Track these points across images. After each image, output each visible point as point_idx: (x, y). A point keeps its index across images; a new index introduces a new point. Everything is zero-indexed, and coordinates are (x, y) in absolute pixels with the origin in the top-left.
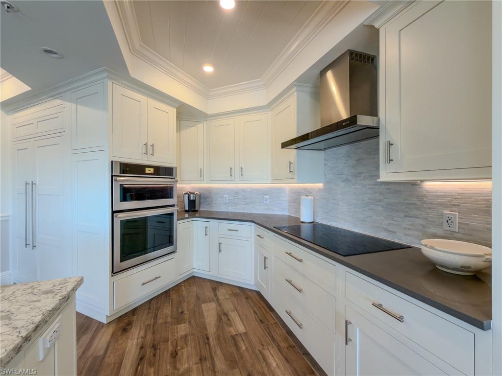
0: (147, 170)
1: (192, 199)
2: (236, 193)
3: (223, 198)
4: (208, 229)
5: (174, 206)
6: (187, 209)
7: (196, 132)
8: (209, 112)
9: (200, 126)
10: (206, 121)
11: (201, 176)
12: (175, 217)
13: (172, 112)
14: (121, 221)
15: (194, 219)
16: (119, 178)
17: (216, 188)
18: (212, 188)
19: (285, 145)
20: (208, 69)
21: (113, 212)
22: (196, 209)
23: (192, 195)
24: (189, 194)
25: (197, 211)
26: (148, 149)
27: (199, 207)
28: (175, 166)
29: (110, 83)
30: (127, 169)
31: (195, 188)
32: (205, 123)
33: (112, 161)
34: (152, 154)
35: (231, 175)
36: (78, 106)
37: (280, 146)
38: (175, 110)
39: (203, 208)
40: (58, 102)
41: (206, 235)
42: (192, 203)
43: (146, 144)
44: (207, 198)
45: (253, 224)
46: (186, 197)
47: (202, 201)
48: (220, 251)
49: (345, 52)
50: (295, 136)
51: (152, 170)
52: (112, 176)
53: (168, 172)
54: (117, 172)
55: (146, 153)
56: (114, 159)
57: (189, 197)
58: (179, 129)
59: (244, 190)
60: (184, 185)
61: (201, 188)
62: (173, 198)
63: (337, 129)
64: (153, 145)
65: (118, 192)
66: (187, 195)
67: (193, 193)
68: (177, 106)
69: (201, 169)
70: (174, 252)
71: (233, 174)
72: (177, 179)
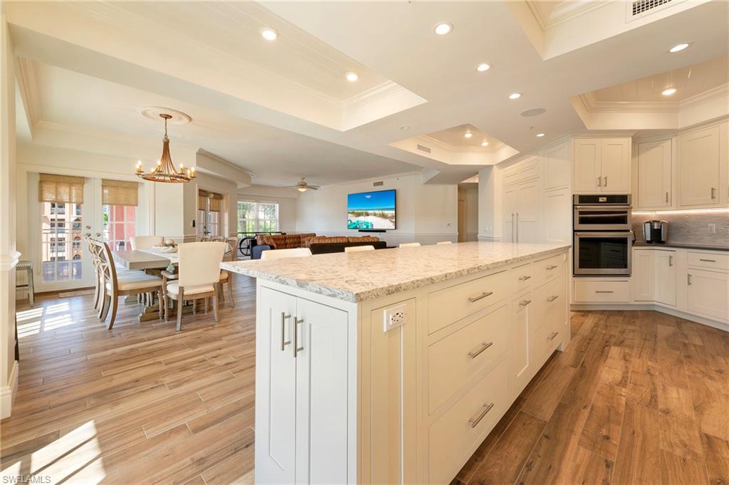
0: (601, 200)
1: (656, 228)
3: (707, 227)
4: (673, 259)
5: (626, 231)
6: (648, 238)
7: (661, 152)
8: (680, 126)
9: (667, 144)
10: (675, 136)
11: (667, 201)
12: (629, 242)
13: (626, 142)
14: (579, 238)
15: (655, 248)
16: (578, 207)
20: (669, 92)
21: (574, 231)
22: (662, 240)
23: (656, 224)
24: (652, 223)
25: (664, 242)
26: (602, 181)
27: (668, 238)
28: (630, 193)
29: (573, 140)
30: (584, 199)
31: (663, 216)
32: (674, 139)
33: (574, 195)
34: (606, 185)
35: (714, 198)
38: (631, 139)
39: (674, 239)
40: (535, 157)
41: (670, 265)
42: (656, 233)
43: (600, 178)
44: (682, 228)
46: (648, 226)
48: (689, 283)
51: (605, 199)
52: (574, 205)
53: (623, 199)
54: (577, 202)
55: (600, 185)
56: (575, 193)
57: (652, 226)
58: (637, 154)
60: (644, 212)
61: (671, 216)
62: (626, 223)
64: (606, 178)
65: (577, 216)
66: (649, 224)
67: (658, 222)
68: (633, 134)
69: (667, 194)
70: (628, 275)
71: (716, 196)
72: (632, 205)
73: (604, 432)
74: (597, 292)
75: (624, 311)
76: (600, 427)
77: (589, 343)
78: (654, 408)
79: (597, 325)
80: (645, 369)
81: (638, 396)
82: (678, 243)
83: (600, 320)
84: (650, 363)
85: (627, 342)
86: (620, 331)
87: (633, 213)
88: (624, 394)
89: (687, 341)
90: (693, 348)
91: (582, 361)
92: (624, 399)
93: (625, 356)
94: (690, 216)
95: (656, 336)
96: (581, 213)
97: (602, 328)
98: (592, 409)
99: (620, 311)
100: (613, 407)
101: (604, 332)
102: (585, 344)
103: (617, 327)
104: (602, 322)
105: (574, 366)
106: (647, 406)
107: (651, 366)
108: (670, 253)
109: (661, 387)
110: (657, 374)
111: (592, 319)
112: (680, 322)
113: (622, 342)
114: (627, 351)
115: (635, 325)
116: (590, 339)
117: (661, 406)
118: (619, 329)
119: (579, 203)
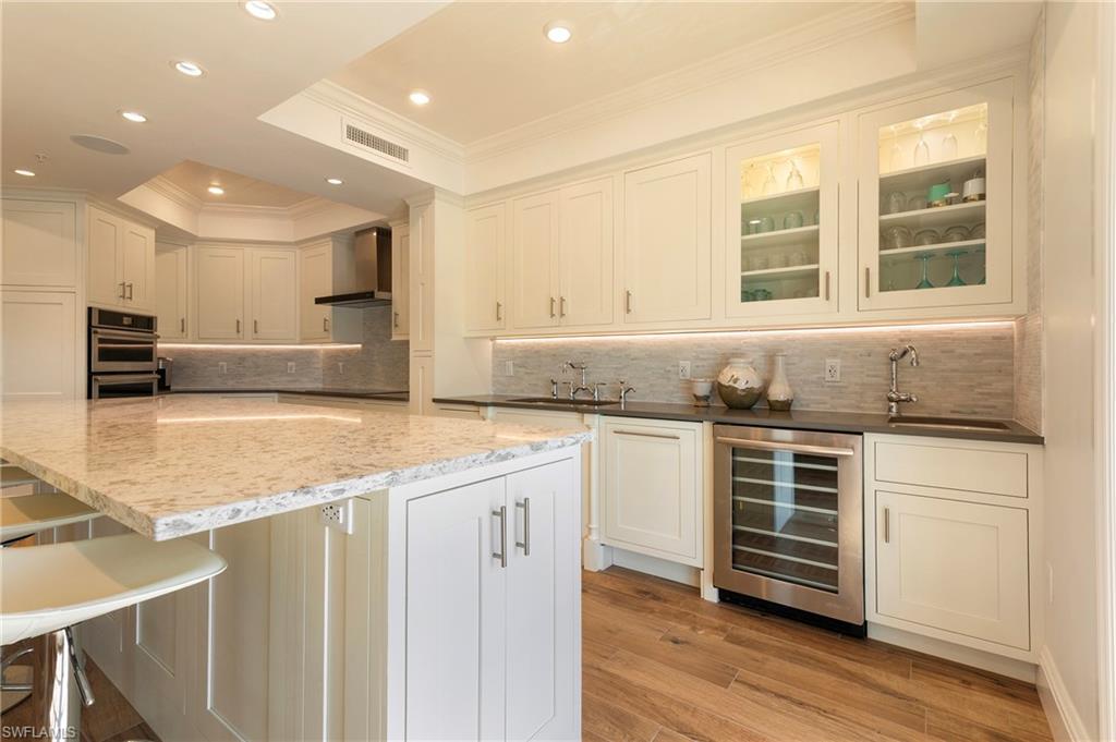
0: (126, 321)
2: (241, 358)
3: (218, 366)
5: (152, 372)
8: (200, 235)
9: (182, 251)
10: (193, 245)
13: (150, 234)
14: (100, 387)
16: (99, 330)
17: (204, 351)
19: (319, 301)
21: (90, 373)
22: (167, 385)
26: (126, 291)
28: (155, 314)
29: (87, 206)
30: (106, 317)
32: (190, 248)
33: (90, 309)
34: (130, 298)
35: (238, 331)
37: (314, 302)
38: (154, 232)
43: (124, 284)
51: (130, 320)
52: (90, 326)
53: (146, 323)
54: (95, 322)
55: (123, 297)
56: (91, 305)
58: (158, 252)
59: (254, 354)
60: (167, 345)
62: (152, 360)
63: (358, 298)
64: (130, 286)
65: (96, 346)
67: (164, 359)
68: (157, 225)
71: (241, 329)
72: (158, 333)
82: (180, 388)
87: (159, 346)
94: (196, 351)
96: (101, 341)
119: (100, 323)
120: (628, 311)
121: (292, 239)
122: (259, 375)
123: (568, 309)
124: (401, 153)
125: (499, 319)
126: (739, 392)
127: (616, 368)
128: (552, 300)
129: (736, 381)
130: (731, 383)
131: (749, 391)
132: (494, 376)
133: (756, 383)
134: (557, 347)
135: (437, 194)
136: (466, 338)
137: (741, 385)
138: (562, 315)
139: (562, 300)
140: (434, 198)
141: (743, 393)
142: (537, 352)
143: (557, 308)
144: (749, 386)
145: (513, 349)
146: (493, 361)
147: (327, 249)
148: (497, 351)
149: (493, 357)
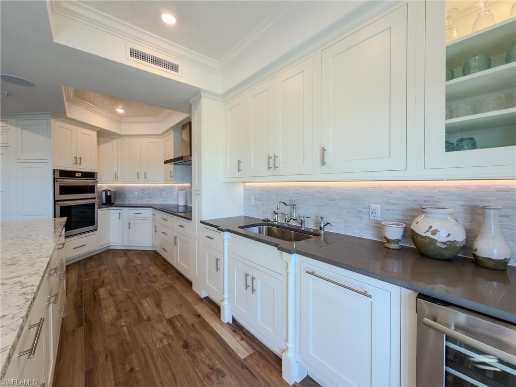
0: (77, 175)
1: (108, 195)
2: (143, 190)
3: (133, 194)
4: (121, 214)
5: (95, 198)
6: (104, 202)
7: (112, 146)
8: (122, 133)
9: (115, 141)
10: (119, 138)
11: (116, 178)
12: (96, 206)
13: (94, 134)
14: (60, 207)
15: (111, 208)
16: (58, 180)
17: (128, 187)
18: (125, 187)
19: (166, 162)
20: (120, 110)
21: (55, 201)
22: (112, 202)
23: (109, 192)
24: (106, 191)
25: (113, 204)
26: (77, 160)
27: (115, 201)
28: (96, 172)
29: (52, 120)
30: (65, 174)
31: (111, 187)
32: (119, 139)
33: (54, 170)
34: (80, 164)
36: (23, 131)
37: (164, 163)
38: (96, 133)
39: (118, 202)
41: (120, 218)
42: (109, 198)
43: (76, 158)
44: (121, 194)
45: (150, 209)
46: (104, 193)
47: (116, 197)
48: (130, 228)
49: (186, 124)
50: (172, 157)
51: (80, 174)
52: (54, 179)
53: (91, 175)
54: (57, 176)
55: (76, 163)
56: (56, 168)
57: (106, 193)
58: (99, 143)
59: (148, 188)
60: (103, 184)
61: (115, 187)
63: (178, 160)
64: (80, 158)
65: (58, 188)
66: (104, 192)
67: (110, 190)
68: (97, 130)
69: (116, 173)
70: (95, 230)
71: (139, 177)
72: (98, 180)
73: (128, 368)
74: (75, 248)
75: (92, 256)
76: (124, 365)
77: (81, 296)
78: (143, 321)
79: (79, 277)
80: (125, 296)
81: (131, 320)
83: (80, 270)
84: (126, 290)
85: (106, 281)
86: (98, 274)
87: (98, 185)
88: (124, 324)
89: (134, 264)
90: (139, 267)
91: (84, 315)
92: (125, 328)
93: (110, 293)
95: (119, 268)
97: (85, 278)
98: (112, 355)
99: (90, 257)
100: (123, 340)
101: (88, 280)
102: (79, 298)
103: (94, 271)
104: (82, 272)
105: (80, 325)
106: (139, 323)
107: (127, 291)
108: (120, 211)
109: (138, 303)
110: (132, 295)
111: (73, 272)
112: (125, 252)
113: (103, 282)
114: (109, 288)
115: (104, 265)
116: (81, 292)
117: (145, 317)
118: (96, 273)
119: (60, 177)
120: (323, 163)
121: (160, 132)
122: (151, 198)
123: (280, 163)
124: (174, 68)
125: (239, 171)
126: (438, 244)
127: (319, 206)
128: (269, 157)
129: (435, 232)
130: (429, 234)
131: (451, 245)
132: (244, 204)
133: (459, 236)
134: (280, 189)
135: (202, 94)
136: (224, 182)
137: (441, 237)
138: (276, 167)
139: (276, 157)
140: (201, 97)
141: (444, 246)
142: (267, 191)
143: (272, 163)
144: (451, 239)
145: (254, 188)
146: (244, 196)
147: (171, 135)
148: (246, 190)
149: (244, 193)
